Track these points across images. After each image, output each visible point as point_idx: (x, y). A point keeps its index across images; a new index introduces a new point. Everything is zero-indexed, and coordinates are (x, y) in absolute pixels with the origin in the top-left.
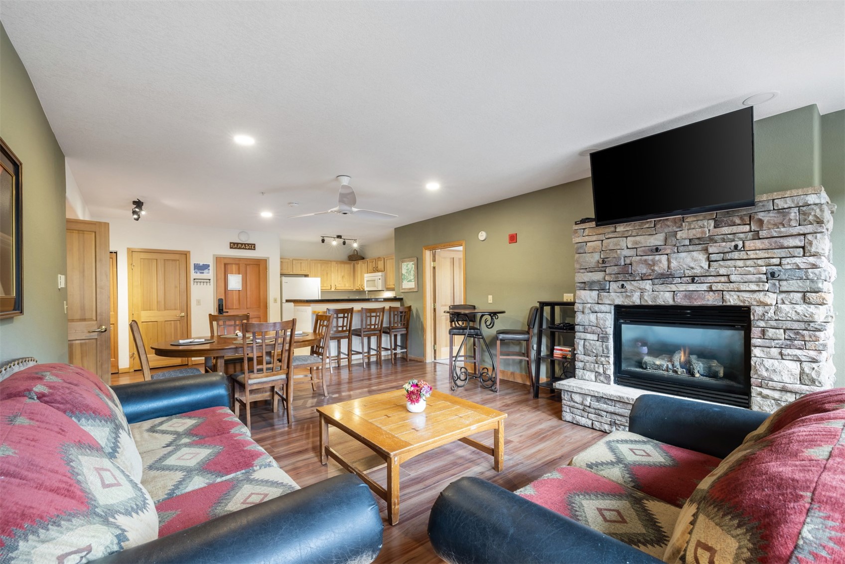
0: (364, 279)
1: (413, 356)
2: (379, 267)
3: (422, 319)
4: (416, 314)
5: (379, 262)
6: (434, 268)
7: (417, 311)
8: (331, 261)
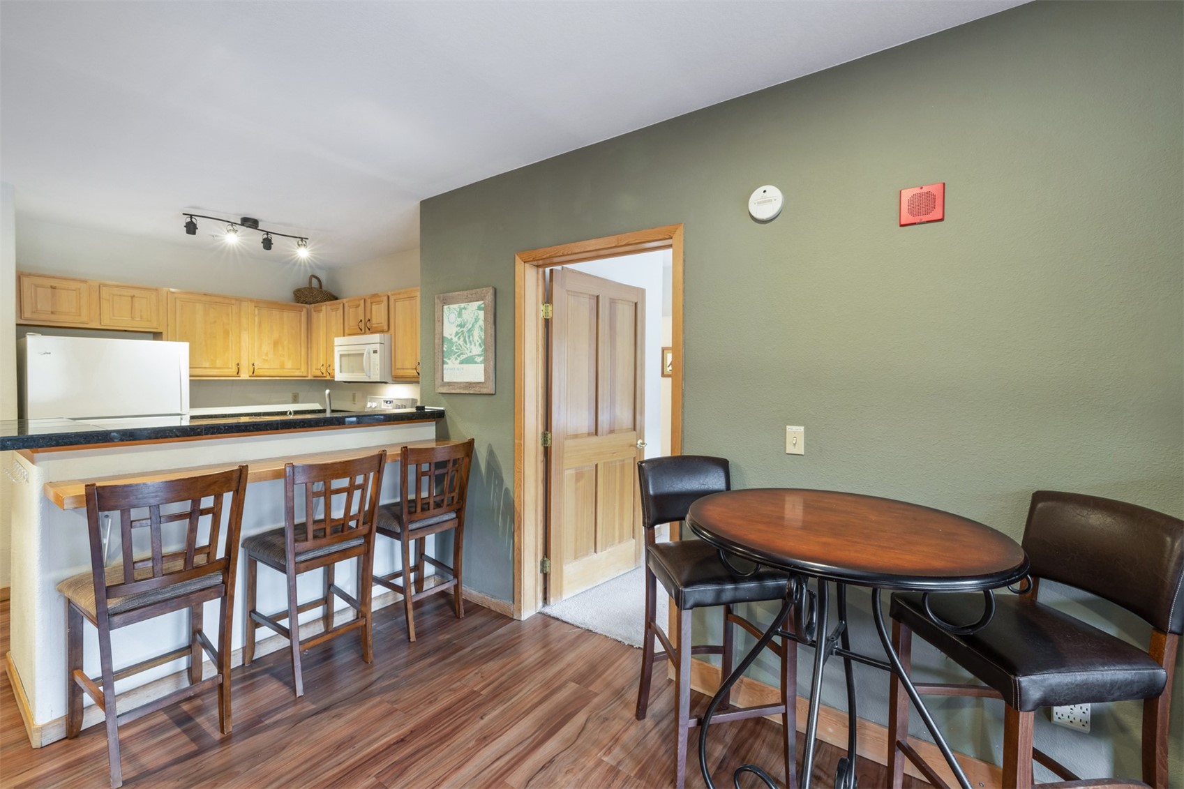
0: (333, 351)
1: (474, 593)
2: (374, 321)
3: (508, 482)
4: (489, 464)
5: (374, 307)
6: (547, 323)
7: (491, 453)
8: (239, 300)
